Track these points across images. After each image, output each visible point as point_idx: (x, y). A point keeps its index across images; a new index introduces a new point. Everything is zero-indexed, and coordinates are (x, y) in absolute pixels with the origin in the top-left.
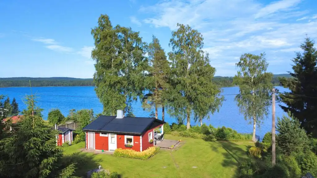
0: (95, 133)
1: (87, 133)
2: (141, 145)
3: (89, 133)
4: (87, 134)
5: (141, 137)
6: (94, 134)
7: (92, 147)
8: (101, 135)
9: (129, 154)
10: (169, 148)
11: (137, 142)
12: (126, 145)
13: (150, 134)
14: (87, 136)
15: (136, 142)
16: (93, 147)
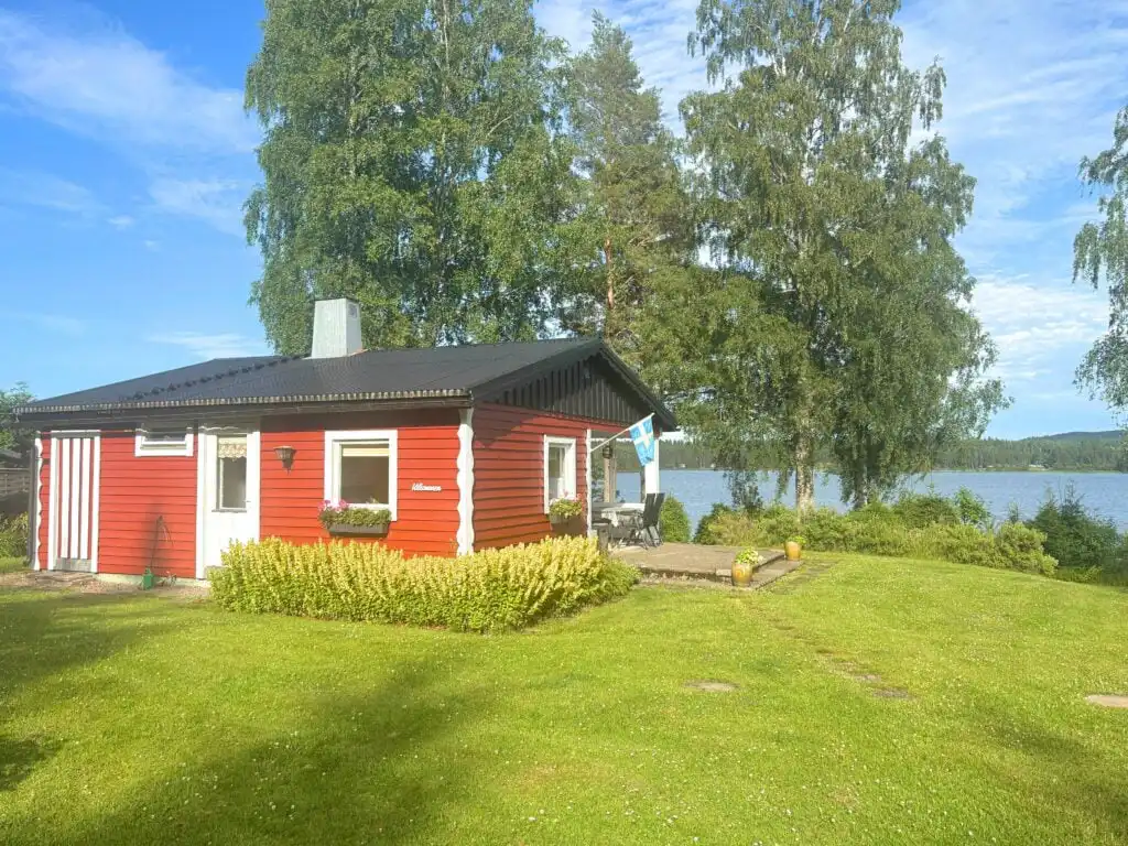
0: (102, 436)
1: (46, 438)
2: (465, 508)
3: (61, 438)
4: (47, 452)
5: (465, 432)
6: (97, 440)
7: (74, 554)
8: (142, 446)
9: (342, 582)
10: (713, 577)
11: (426, 481)
12: (329, 517)
13: (557, 452)
14: (47, 462)
15: (418, 487)
16: (84, 555)
